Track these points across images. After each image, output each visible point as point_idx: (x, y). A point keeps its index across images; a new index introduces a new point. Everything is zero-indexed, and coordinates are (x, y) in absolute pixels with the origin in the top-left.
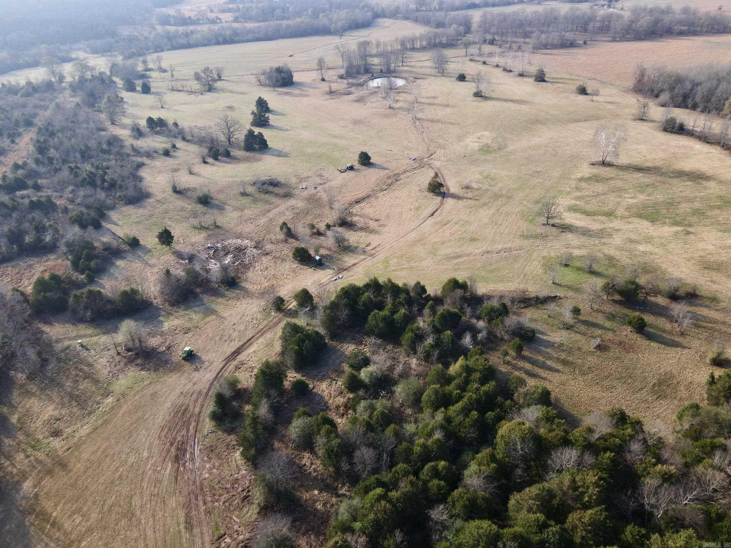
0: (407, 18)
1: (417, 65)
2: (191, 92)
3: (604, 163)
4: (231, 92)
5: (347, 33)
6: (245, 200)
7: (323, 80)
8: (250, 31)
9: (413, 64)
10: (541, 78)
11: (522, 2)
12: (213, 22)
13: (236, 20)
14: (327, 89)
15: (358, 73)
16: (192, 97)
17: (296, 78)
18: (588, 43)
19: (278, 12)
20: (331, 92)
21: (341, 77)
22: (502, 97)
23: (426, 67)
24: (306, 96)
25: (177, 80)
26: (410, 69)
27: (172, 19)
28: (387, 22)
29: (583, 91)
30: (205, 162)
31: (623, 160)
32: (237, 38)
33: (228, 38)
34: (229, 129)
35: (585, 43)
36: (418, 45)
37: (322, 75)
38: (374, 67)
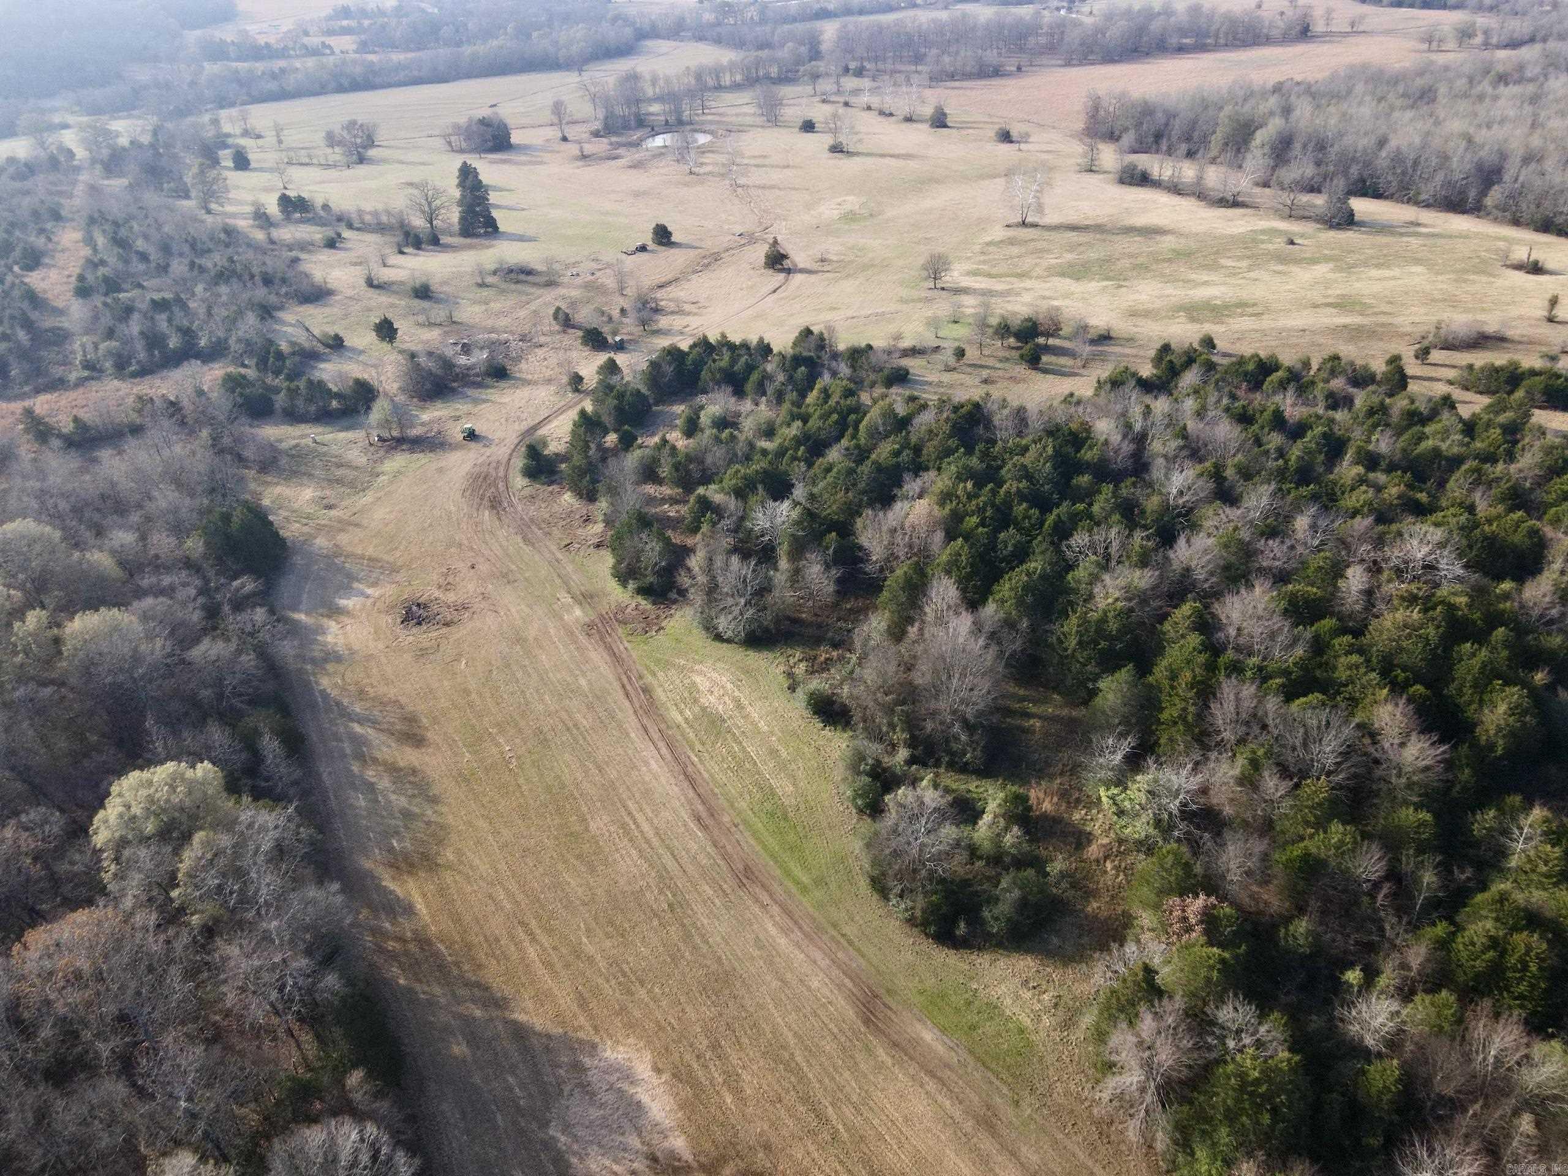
0: (701, 39)
1: (729, 112)
2: (328, 166)
3: (1023, 224)
4: (401, 162)
5: (592, 66)
6: (485, 293)
7: (565, 139)
8: (399, 67)
9: (721, 110)
10: (940, 121)
11: (915, 6)
12: (314, 52)
13: (363, 47)
14: (578, 152)
15: (626, 127)
16: (333, 173)
17: (516, 138)
18: (1024, 69)
19: (446, 31)
20: (584, 157)
21: (596, 134)
22: (875, 151)
23: (745, 114)
24: (541, 163)
25: (289, 149)
26: (717, 118)
27: (231, 48)
28: (663, 45)
29: (1006, 137)
30: (401, 252)
31: (1051, 218)
32: (378, 80)
33: (360, 80)
34: (430, 204)
35: (1019, 69)
36: (727, 80)
37: (562, 133)
38: (654, 117)
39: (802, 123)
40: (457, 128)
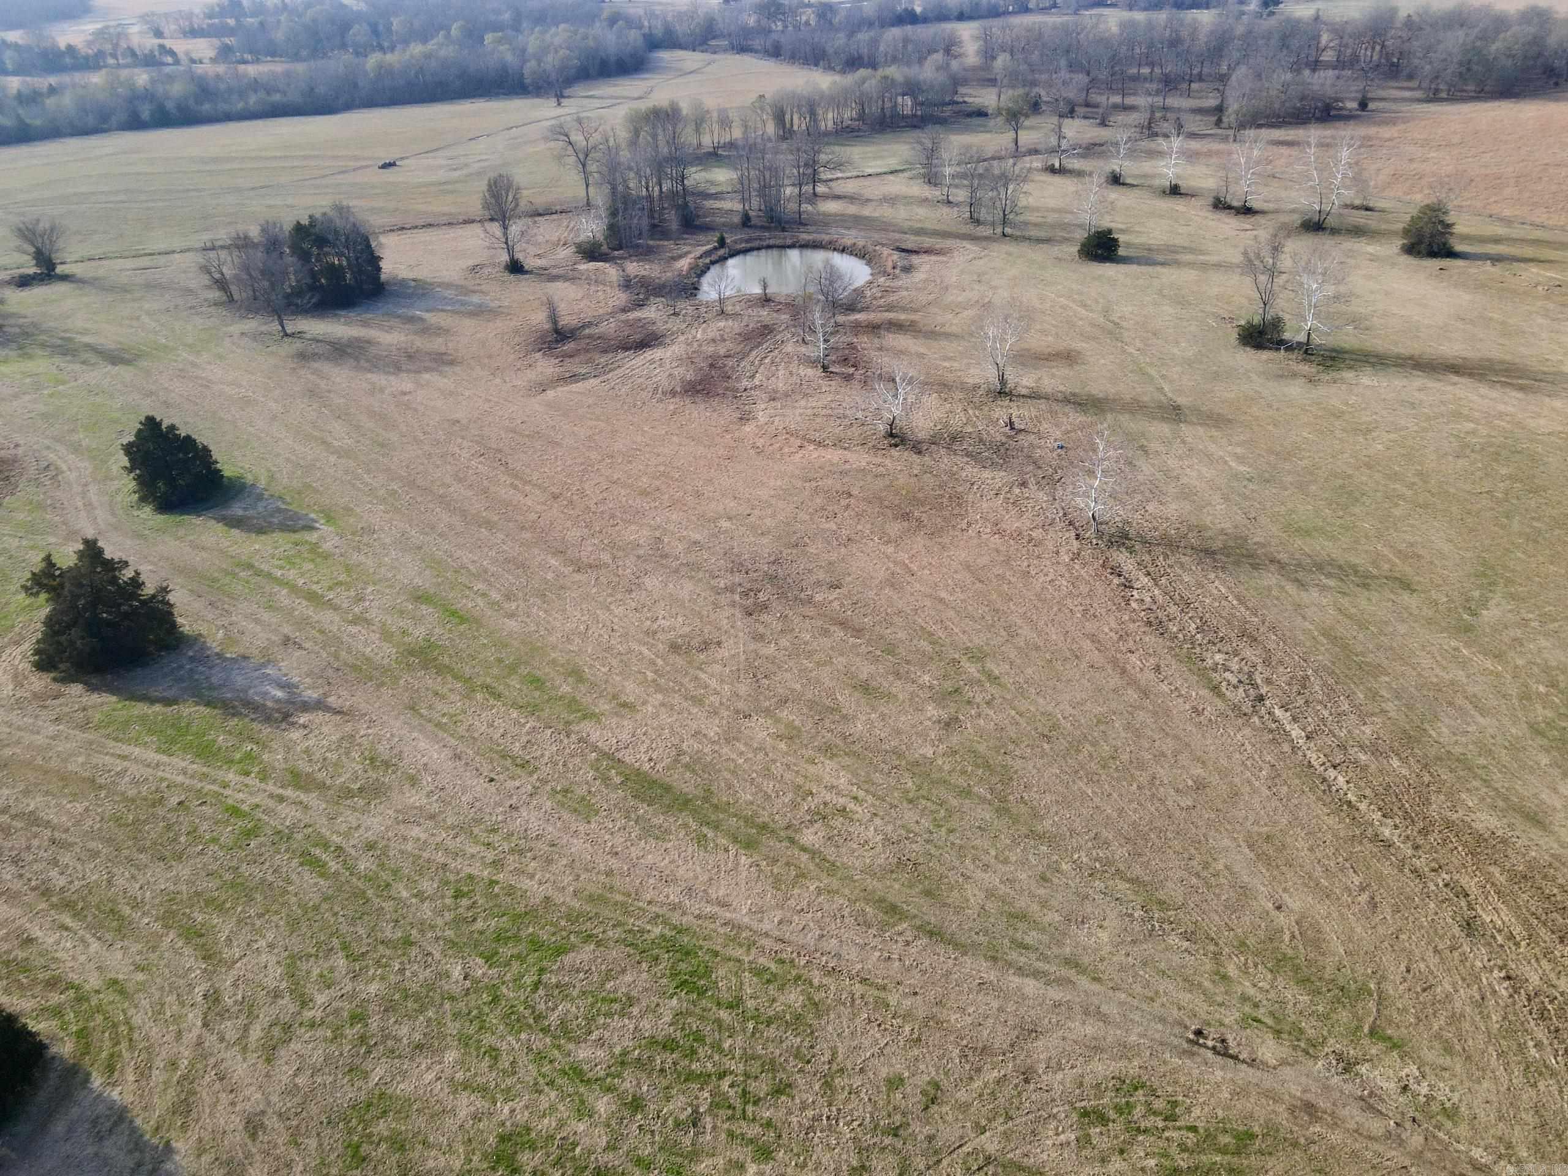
1: (868, 193)
7: (515, 267)
8: (255, 85)
9: (850, 187)
11: (1026, 10)
12: (147, 61)
13: (225, 53)
14: (539, 318)
15: (658, 230)
18: (1371, 106)
20: (558, 336)
21: (591, 252)
26: (852, 209)
32: (206, 107)
33: (170, 105)
35: (1363, 105)
37: (510, 250)
38: (718, 204)
39: (1081, 235)
40: (242, 243)
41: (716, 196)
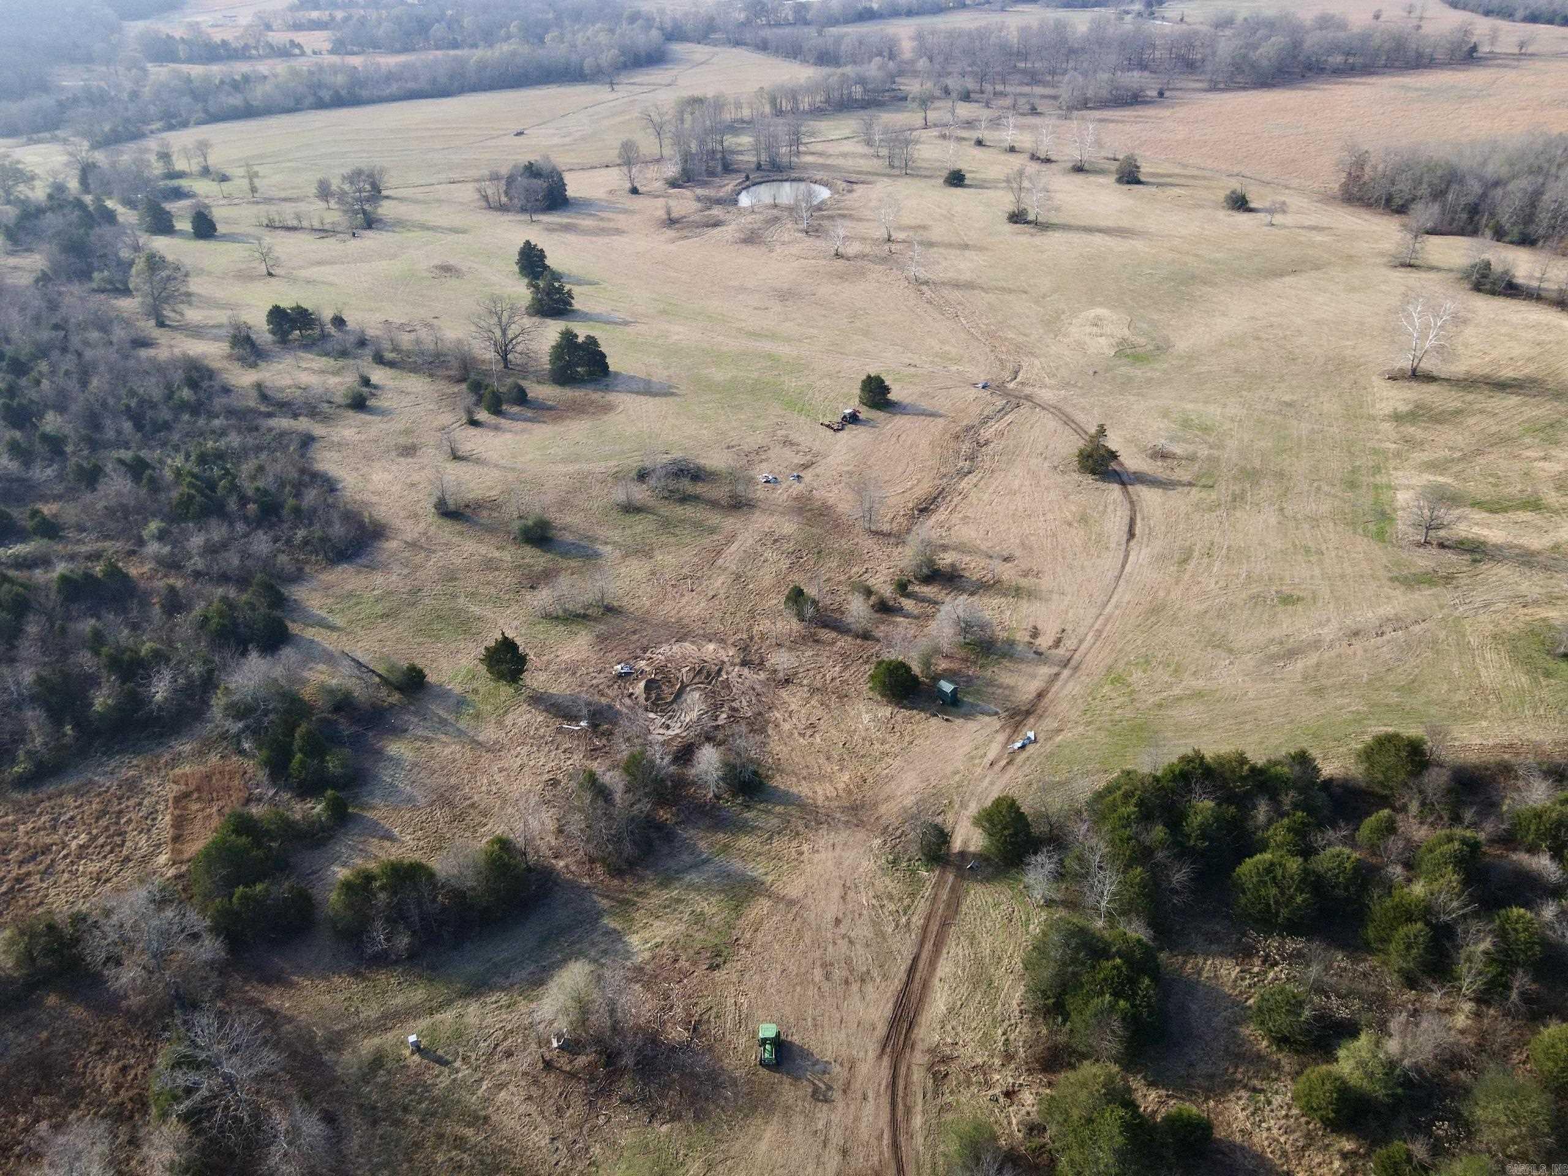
0: (738, 43)
1: (831, 151)
2: (323, 232)
3: (1416, 376)
4: (424, 227)
5: (623, 78)
6: (641, 526)
7: (634, 191)
8: (390, 77)
9: (819, 147)
10: (1130, 176)
11: (964, 6)
12: (284, 52)
13: (339, 48)
14: (661, 214)
15: (712, 173)
16: (331, 246)
17: (574, 187)
18: (1167, 94)
19: (438, 30)
20: (672, 222)
21: (673, 184)
22: (1073, 222)
23: (854, 155)
24: (619, 232)
25: (268, 201)
26: (821, 160)
27: (180, 47)
28: (700, 51)
29: (1240, 203)
30: (474, 423)
31: (1459, 368)
32: (365, 93)
33: (343, 93)
34: (504, 332)
35: (1161, 94)
36: (805, 104)
37: (631, 180)
38: (740, 158)
39: (945, 173)
40: (495, 177)
41: (741, 153)
